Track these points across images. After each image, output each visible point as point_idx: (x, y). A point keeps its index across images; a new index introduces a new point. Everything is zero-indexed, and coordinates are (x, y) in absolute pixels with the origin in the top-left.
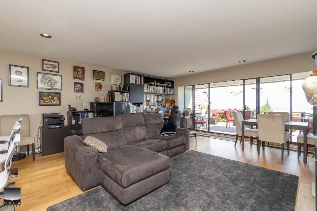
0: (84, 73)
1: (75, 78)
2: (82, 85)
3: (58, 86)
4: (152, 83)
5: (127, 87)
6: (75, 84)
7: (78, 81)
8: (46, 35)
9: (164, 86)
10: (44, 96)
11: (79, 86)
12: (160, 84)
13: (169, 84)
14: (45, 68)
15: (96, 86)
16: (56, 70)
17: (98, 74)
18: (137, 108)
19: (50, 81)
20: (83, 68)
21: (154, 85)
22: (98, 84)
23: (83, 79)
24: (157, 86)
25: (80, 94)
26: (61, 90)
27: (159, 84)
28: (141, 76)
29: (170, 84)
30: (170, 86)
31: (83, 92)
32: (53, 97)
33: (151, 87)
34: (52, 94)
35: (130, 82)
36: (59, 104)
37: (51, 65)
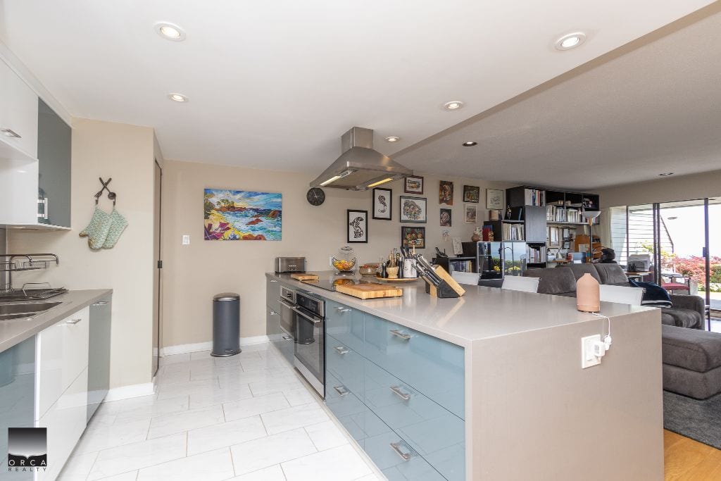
0: (452, 192)
1: (441, 201)
2: (449, 212)
3: (422, 217)
4: (561, 203)
5: (519, 212)
6: (442, 211)
7: (444, 206)
8: (471, 143)
9: (581, 208)
10: (408, 234)
11: (446, 214)
12: (572, 203)
13: (588, 203)
14: (408, 189)
15: (468, 213)
16: (420, 190)
17: (471, 192)
18: (536, 254)
19: (413, 209)
20: (451, 183)
21: (563, 207)
22: (470, 209)
23: (450, 202)
24: (568, 208)
25: (446, 228)
26: (425, 222)
27: (569, 203)
28: (540, 190)
29: (591, 202)
30: (590, 206)
31: (451, 226)
32: (416, 234)
33: (558, 210)
34: (416, 230)
35: (524, 203)
36: (422, 245)
37: (415, 183)
